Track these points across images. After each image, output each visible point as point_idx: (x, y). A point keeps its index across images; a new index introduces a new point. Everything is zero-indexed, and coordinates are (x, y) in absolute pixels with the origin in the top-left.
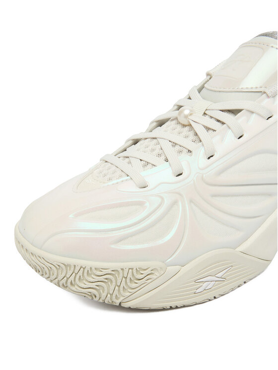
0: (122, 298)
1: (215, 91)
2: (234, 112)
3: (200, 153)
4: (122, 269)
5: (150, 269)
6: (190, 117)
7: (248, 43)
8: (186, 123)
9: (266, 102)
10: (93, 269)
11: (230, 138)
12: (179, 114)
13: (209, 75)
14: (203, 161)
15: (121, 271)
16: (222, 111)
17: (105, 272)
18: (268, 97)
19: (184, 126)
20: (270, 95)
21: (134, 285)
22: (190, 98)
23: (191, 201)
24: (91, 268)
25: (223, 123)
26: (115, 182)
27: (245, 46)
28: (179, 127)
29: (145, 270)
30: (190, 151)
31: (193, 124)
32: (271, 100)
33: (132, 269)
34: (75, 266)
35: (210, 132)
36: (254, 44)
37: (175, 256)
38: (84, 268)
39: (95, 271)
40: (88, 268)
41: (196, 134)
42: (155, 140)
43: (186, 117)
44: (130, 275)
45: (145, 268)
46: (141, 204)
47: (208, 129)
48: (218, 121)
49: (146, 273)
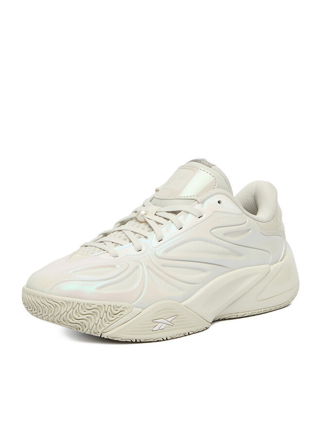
0: (103, 328)
1: (162, 199)
2: (176, 213)
3: (153, 238)
4: (104, 305)
5: (122, 307)
6: (145, 216)
7: (184, 166)
8: (143, 220)
9: (198, 206)
10: (85, 304)
11: (173, 229)
12: (138, 215)
13: (157, 191)
14: (155, 243)
15: (103, 307)
16: (168, 212)
17: (93, 307)
18: (199, 203)
19: (141, 222)
20: (200, 201)
21: (111, 319)
22: (144, 206)
23: (148, 267)
24: (84, 304)
25: (168, 220)
26: (96, 254)
27: (181, 168)
28: (137, 224)
29: (119, 307)
30: (146, 237)
31: (147, 220)
32: (200, 205)
33: (111, 306)
34: (73, 303)
35: (160, 225)
36: (188, 167)
37: (139, 299)
38: (79, 304)
39: (86, 306)
40: (82, 304)
41: (150, 227)
42: (121, 232)
43: (142, 216)
44: (109, 311)
45: (119, 306)
46: (114, 266)
47: (158, 223)
48: (165, 218)
49: (119, 310)
